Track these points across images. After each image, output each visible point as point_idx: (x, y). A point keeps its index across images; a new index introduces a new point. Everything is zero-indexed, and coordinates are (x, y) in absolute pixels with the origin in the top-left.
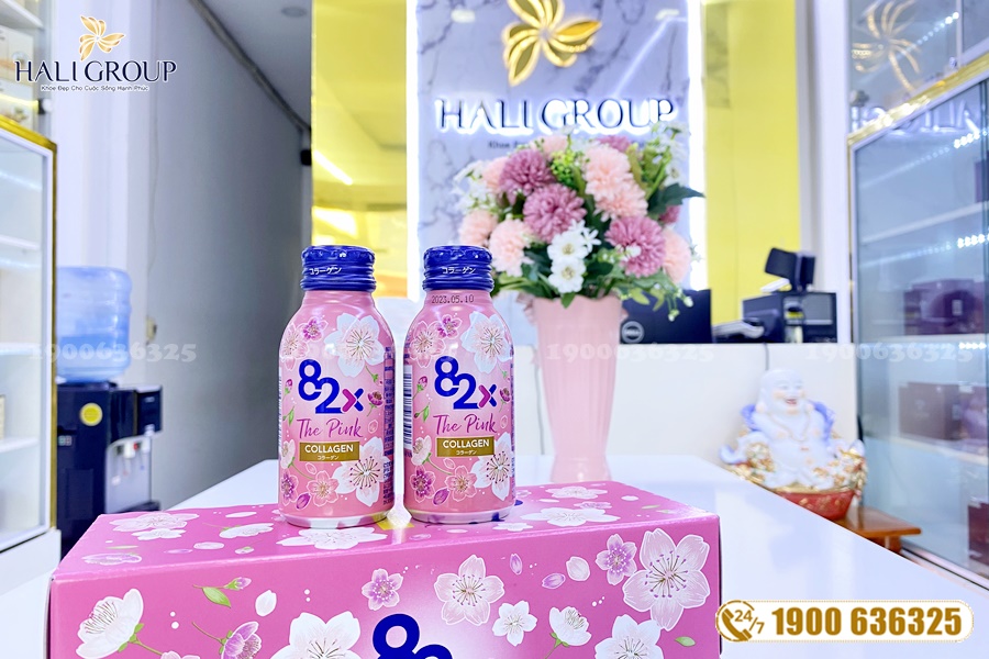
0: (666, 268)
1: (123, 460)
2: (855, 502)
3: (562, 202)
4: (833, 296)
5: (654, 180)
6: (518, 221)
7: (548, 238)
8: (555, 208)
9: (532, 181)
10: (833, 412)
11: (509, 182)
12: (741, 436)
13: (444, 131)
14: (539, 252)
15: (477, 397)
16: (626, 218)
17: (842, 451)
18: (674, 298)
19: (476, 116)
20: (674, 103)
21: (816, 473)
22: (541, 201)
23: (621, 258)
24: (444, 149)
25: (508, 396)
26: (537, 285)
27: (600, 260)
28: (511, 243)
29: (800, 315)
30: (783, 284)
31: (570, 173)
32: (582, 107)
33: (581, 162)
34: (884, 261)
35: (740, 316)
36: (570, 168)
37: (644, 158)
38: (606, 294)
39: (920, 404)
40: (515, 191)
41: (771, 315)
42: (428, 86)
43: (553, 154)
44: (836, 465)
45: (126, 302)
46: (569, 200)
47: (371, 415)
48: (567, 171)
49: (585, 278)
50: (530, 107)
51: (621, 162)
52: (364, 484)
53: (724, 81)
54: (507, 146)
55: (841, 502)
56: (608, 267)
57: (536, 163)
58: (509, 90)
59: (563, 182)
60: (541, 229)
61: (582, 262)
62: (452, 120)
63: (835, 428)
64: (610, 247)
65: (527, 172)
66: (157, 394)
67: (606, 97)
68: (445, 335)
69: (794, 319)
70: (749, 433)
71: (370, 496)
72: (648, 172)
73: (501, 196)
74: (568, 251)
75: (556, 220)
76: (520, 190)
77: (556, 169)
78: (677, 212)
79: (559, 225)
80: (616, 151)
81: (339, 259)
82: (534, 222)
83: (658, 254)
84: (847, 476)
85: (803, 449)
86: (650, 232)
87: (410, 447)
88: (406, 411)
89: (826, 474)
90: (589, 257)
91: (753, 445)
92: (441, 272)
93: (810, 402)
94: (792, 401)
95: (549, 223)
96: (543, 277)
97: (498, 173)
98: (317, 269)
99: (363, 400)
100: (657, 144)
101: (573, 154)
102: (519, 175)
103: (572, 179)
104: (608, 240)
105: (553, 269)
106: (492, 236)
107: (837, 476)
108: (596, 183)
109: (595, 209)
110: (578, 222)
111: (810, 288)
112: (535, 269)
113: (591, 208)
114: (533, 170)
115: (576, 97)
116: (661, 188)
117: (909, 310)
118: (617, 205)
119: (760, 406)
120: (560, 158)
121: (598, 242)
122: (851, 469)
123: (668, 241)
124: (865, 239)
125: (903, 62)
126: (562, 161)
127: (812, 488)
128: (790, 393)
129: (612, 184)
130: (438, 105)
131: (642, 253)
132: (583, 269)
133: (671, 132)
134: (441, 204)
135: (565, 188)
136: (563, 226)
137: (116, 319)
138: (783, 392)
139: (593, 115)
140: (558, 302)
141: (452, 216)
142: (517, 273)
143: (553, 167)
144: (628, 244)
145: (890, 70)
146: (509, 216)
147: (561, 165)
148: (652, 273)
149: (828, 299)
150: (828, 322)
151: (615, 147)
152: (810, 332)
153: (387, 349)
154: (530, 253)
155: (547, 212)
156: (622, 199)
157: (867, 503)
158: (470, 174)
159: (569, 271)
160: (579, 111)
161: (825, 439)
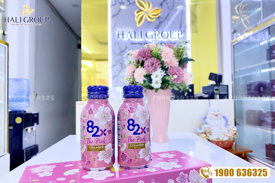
0: (184, 81)
1: (28, 133)
2: (234, 143)
3: (155, 63)
4: (227, 86)
5: (180, 56)
6: (142, 68)
7: (151, 73)
8: (153, 64)
9: (146, 57)
10: (228, 119)
11: (140, 57)
12: (203, 125)
13: (119, 39)
14: (148, 77)
15: (140, 131)
16: (173, 67)
17: (231, 129)
18: (186, 90)
19: (127, 35)
20: (182, 31)
21: (224, 135)
22: (149, 62)
23: (172, 78)
24: (119, 44)
25: (148, 130)
26: (147, 86)
27: (165, 79)
28: (140, 74)
29: (218, 91)
30: (213, 83)
31: (157, 54)
32: (157, 33)
33: (160, 51)
34: (241, 76)
35: (201, 91)
36: (157, 53)
37: (177, 50)
38: (167, 88)
39: (252, 116)
40: (141, 60)
41: (210, 91)
42: (114, 27)
43: (152, 49)
44: (229, 133)
45: (29, 88)
46: (157, 62)
47: (108, 137)
48: (156, 54)
49: (161, 84)
50: (142, 33)
51: (171, 51)
52: (107, 158)
53: (196, 26)
54: (136, 44)
55: (231, 143)
56: (168, 81)
57: (147, 51)
58: (136, 28)
59: (155, 57)
60: (149, 70)
61: (161, 80)
62: (121, 36)
63: (229, 123)
64: (168, 75)
65: (145, 54)
66: (37, 114)
67: (163, 30)
68: (130, 112)
69: (216, 92)
70: (204, 124)
71: (108, 161)
72: (179, 54)
73: (137, 61)
74: (157, 77)
75: (153, 68)
76: (143, 59)
77: (153, 53)
78: (187, 65)
79: (154, 69)
80: (170, 48)
81: (98, 90)
82: (147, 68)
83: (182, 77)
84: (232, 136)
85: (220, 129)
86: (180, 71)
87: (120, 146)
88: (118, 135)
89: (227, 136)
90: (163, 78)
91: (206, 128)
92: (129, 93)
93: (222, 115)
94: (217, 115)
95: (151, 69)
96: (150, 84)
97: (137, 54)
98: (92, 93)
99: (106, 132)
100: (181, 46)
101: (158, 49)
102: (142, 55)
103: (158, 56)
104: (168, 73)
105: (153, 82)
106: (135, 72)
107: (229, 136)
108: (164, 57)
109: (164, 64)
110: (160, 68)
111: (221, 84)
112: (147, 81)
113: (163, 64)
114: (147, 54)
115: (155, 30)
116: (182, 59)
117: (248, 90)
118: (170, 63)
119: (208, 117)
120: (154, 50)
121: (165, 74)
122: (233, 134)
123: (184, 73)
124: (236, 70)
125: (245, 21)
126: (155, 51)
127: (223, 140)
128: (216, 113)
129: (169, 58)
130: (117, 32)
131: (178, 77)
132: (161, 82)
133: (185, 43)
134: (118, 60)
135: (156, 59)
136: (155, 70)
137: (26, 93)
138: (214, 113)
139: (160, 35)
140: (154, 91)
141: (121, 63)
142: (142, 82)
143: (152, 53)
144: (173, 74)
145: (242, 24)
146: (140, 66)
147: (154, 52)
148: (180, 83)
149: (226, 87)
150: (226, 93)
151: (170, 47)
152: (221, 96)
153: (113, 116)
154: (146, 77)
155: (150, 65)
156: (172, 62)
157: (237, 143)
158: (128, 54)
159: (157, 82)
160: (156, 34)
161: (226, 126)
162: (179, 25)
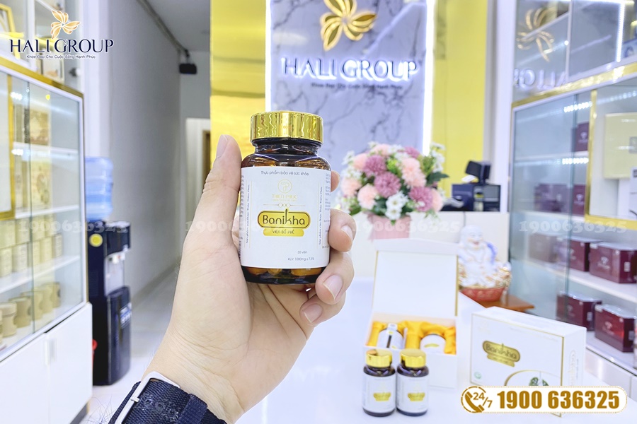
1: (113, 265)
4: (499, 187)
5: (429, 168)
6: (371, 187)
8: (389, 183)
9: (379, 170)
10: (496, 248)
13: (286, 76)
16: (417, 188)
17: (500, 269)
19: (305, 68)
20: (416, 62)
21: (487, 279)
22: (383, 180)
23: (416, 205)
24: (286, 86)
27: (407, 207)
28: (369, 196)
29: (482, 196)
30: (472, 179)
32: (365, 64)
35: (450, 194)
37: (425, 161)
40: (370, 174)
41: (467, 196)
42: (277, 49)
44: (496, 275)
46: (395, 180)
48: (394, 167)
49: (401, 213)
50: (336, 63)
51: (417, 165)
54: (322, 86)
55: (498, 293)
57: (380, 163)
58: (324, 53)
59: (392, 172)
60: (382, 192)
61: (400, 208)
62: (291, 70)
65: (376, 166)
66: (128, 228)
67: (379, 59)
69: (478, 198)
72: (426, 166)
73: (363, 174)
74: (395, 203)
75: (389, 189)
76: (373, 174)
77: (390, 166)
79: (391, 192)
80: (413, 160)
82: (379, 188)
83: (431, 203)
84: (502, 280)
86: (427, 194)
89: (492, 280)
90: (404, 206)
93: (485, 242)
94: (477, 243)
95: (386, 190)
97: (363, 164)
102: (373, 167)
103: (396, 171)
105: (387, 208)
106: (360, 191)
107: (497, 281)
108: (406, 174)
109: (405, 184)
110: (399, 191)
111: (487, 181)
112: (379, 207)
114: (379, 166)
115: (362, 58)
116: (432, 173)
122: (504, 277)
127: (485, 286)
128: (476, 239)
130: (283, 60)
131: (425, 205)
135: (393, 175)
138: (472, 238)
139: (371, 70)
144: (418, 200)
146: (367, 184)
149: (496, 189)
150: (495, 200)
151: (413, 157)
152: (487, 205)
154: (378, 201)
155: (385, 185)
156: (416, 180)
157: (511, 293)
159: (394, 211)
160: (364, 67)
161: (492, 261)
162: (410, 49)
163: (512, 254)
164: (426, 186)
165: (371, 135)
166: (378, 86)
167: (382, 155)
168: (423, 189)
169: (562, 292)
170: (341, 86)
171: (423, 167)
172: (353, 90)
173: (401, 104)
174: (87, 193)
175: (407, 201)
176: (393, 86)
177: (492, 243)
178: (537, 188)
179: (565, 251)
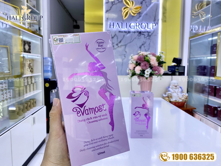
1: (53, 93)
3: (146, 64)
4: (184, 67)
6: (139, 66)
7: (145, 69)
13: (110, 29)
16: (155, 67)
17: (184, 95)
19: (117, 26)
20: (156, 23)
21: (179, 99)
22: (143, 64)
28: (138, 70)
30: (175, 64)
35: (167, 70)
39: (198, 87)
41: (173, 70)
42: (107, 19)
44: (183, 97)
50: (127, 24)
51: (155, 59)
53: (165, 16)
55: (183, 104)
57: (143, 58)
58: (123, 20)
61: (149, 74)
62: (112, 27)
63: (183, 91)
67: (142, 23)
69: (177, 71)
77: (146, 59)
82: (142, 67)
83: (160, 72)
84: (185, 99)
86: (159, 69)
89: (181, 99)
91: (169, 94)
93: (179, 86)
97: (136, 58)
102: (140, 60)
103: (148, 61)
105: (145, 74)
106: (135, 68)
107: (183, 99)
108: (152, 62)
109: (151, 65)
110: (149, 68)
111: (180, 65)
115: (137, 22)
116: (160, 61)
117: (198, 69)
119: (171, 87)
127: (179, 101)
128: (176, 85)
130: (109, 23)
138: (174, 85)
139: (140, 26)
140: (145, 78)
142: (139, 74)
144: (156, 71)
150: (183, 71)
154: (141, 71)
156: (155, 64)
157: (188, 103)
160: (137, 25)
161: (181, 93)
162: (153, 19)
163: (189, 90)
164: (158, 66)
165: (140, 49)
166: (142, 32)
167: (143, 55)
168: (157, 67)
169: (206, 104)
170: (129, 32)
171: (157, 60)
172: (133, 33)
173: (150, 38)
174: (44, 69)
175: (152, 71)
176: (147, 32)
177: (181, 86)
178: (198, 67)
179: (207, 89)
